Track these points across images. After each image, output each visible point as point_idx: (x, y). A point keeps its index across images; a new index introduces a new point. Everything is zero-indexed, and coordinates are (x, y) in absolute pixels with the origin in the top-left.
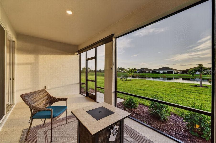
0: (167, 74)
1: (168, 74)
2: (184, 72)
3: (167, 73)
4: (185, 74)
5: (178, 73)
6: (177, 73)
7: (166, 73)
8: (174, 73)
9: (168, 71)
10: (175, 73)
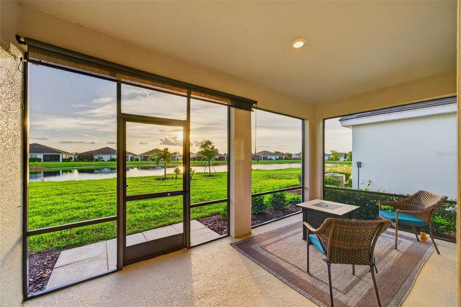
0: (42, 163)
1: (45, 163)
2: (82, 157)
3: (42, 160)
4: (85, 161)
5: (71, 158)
6: (69, 160)
7: (39, 160)
8: (61, 160)
9: (44, 155)
10: (64, 160)
